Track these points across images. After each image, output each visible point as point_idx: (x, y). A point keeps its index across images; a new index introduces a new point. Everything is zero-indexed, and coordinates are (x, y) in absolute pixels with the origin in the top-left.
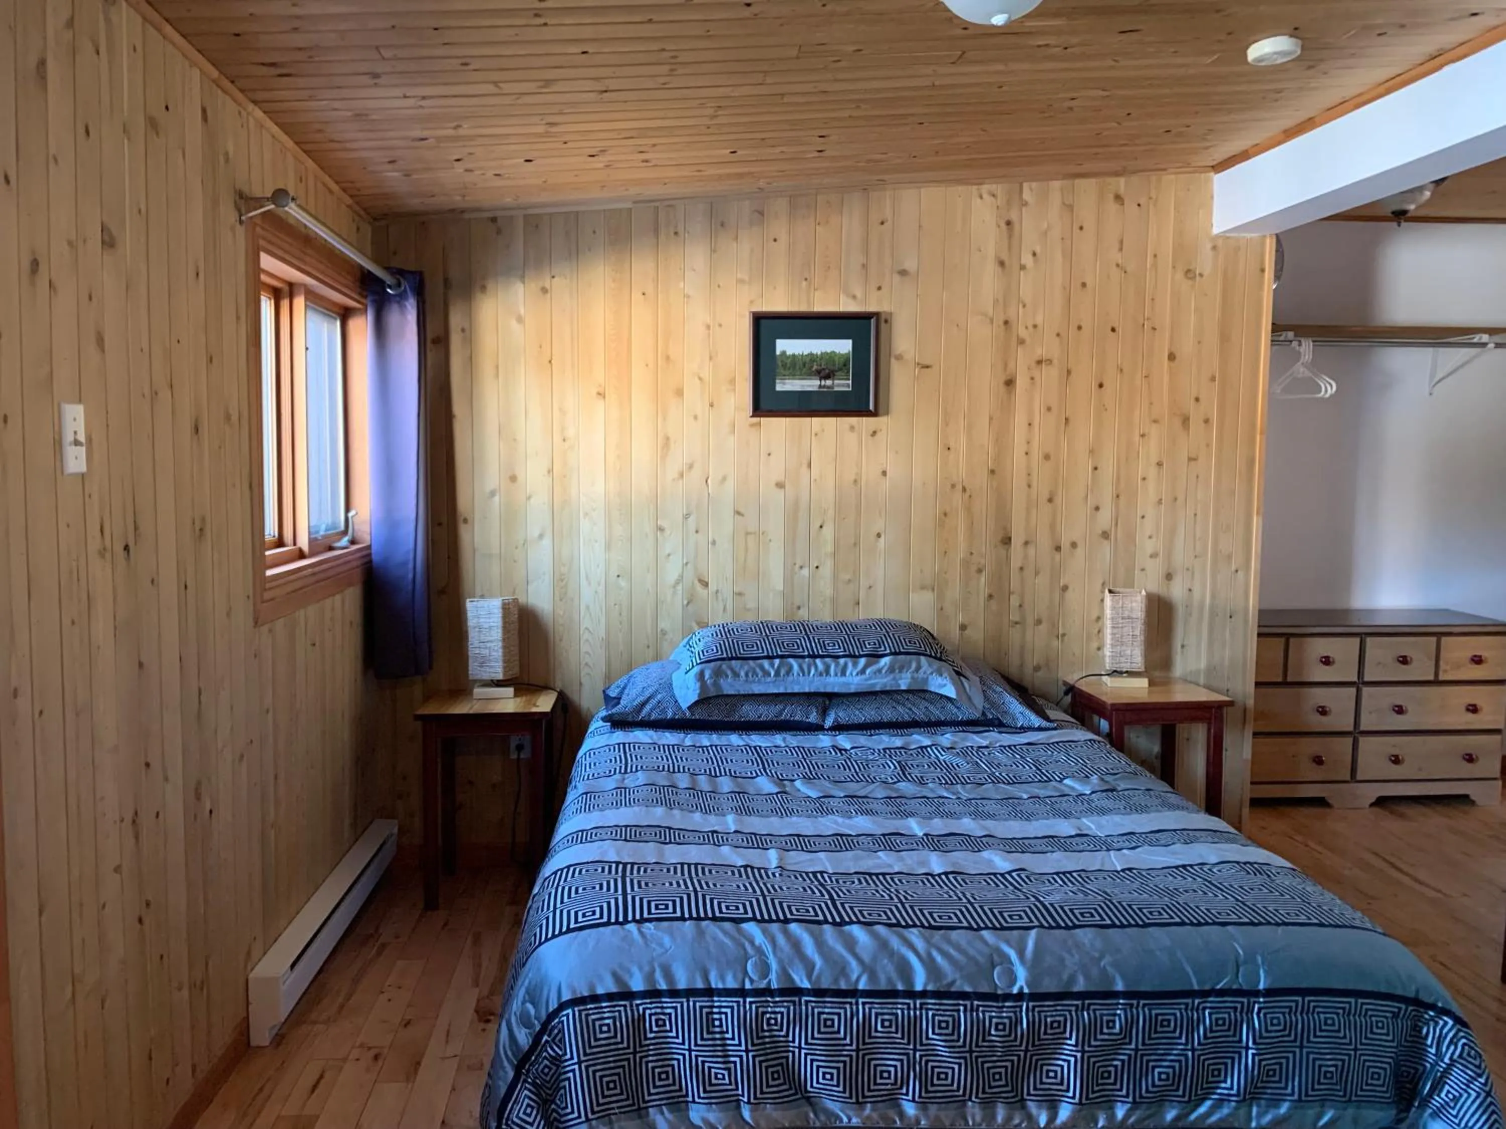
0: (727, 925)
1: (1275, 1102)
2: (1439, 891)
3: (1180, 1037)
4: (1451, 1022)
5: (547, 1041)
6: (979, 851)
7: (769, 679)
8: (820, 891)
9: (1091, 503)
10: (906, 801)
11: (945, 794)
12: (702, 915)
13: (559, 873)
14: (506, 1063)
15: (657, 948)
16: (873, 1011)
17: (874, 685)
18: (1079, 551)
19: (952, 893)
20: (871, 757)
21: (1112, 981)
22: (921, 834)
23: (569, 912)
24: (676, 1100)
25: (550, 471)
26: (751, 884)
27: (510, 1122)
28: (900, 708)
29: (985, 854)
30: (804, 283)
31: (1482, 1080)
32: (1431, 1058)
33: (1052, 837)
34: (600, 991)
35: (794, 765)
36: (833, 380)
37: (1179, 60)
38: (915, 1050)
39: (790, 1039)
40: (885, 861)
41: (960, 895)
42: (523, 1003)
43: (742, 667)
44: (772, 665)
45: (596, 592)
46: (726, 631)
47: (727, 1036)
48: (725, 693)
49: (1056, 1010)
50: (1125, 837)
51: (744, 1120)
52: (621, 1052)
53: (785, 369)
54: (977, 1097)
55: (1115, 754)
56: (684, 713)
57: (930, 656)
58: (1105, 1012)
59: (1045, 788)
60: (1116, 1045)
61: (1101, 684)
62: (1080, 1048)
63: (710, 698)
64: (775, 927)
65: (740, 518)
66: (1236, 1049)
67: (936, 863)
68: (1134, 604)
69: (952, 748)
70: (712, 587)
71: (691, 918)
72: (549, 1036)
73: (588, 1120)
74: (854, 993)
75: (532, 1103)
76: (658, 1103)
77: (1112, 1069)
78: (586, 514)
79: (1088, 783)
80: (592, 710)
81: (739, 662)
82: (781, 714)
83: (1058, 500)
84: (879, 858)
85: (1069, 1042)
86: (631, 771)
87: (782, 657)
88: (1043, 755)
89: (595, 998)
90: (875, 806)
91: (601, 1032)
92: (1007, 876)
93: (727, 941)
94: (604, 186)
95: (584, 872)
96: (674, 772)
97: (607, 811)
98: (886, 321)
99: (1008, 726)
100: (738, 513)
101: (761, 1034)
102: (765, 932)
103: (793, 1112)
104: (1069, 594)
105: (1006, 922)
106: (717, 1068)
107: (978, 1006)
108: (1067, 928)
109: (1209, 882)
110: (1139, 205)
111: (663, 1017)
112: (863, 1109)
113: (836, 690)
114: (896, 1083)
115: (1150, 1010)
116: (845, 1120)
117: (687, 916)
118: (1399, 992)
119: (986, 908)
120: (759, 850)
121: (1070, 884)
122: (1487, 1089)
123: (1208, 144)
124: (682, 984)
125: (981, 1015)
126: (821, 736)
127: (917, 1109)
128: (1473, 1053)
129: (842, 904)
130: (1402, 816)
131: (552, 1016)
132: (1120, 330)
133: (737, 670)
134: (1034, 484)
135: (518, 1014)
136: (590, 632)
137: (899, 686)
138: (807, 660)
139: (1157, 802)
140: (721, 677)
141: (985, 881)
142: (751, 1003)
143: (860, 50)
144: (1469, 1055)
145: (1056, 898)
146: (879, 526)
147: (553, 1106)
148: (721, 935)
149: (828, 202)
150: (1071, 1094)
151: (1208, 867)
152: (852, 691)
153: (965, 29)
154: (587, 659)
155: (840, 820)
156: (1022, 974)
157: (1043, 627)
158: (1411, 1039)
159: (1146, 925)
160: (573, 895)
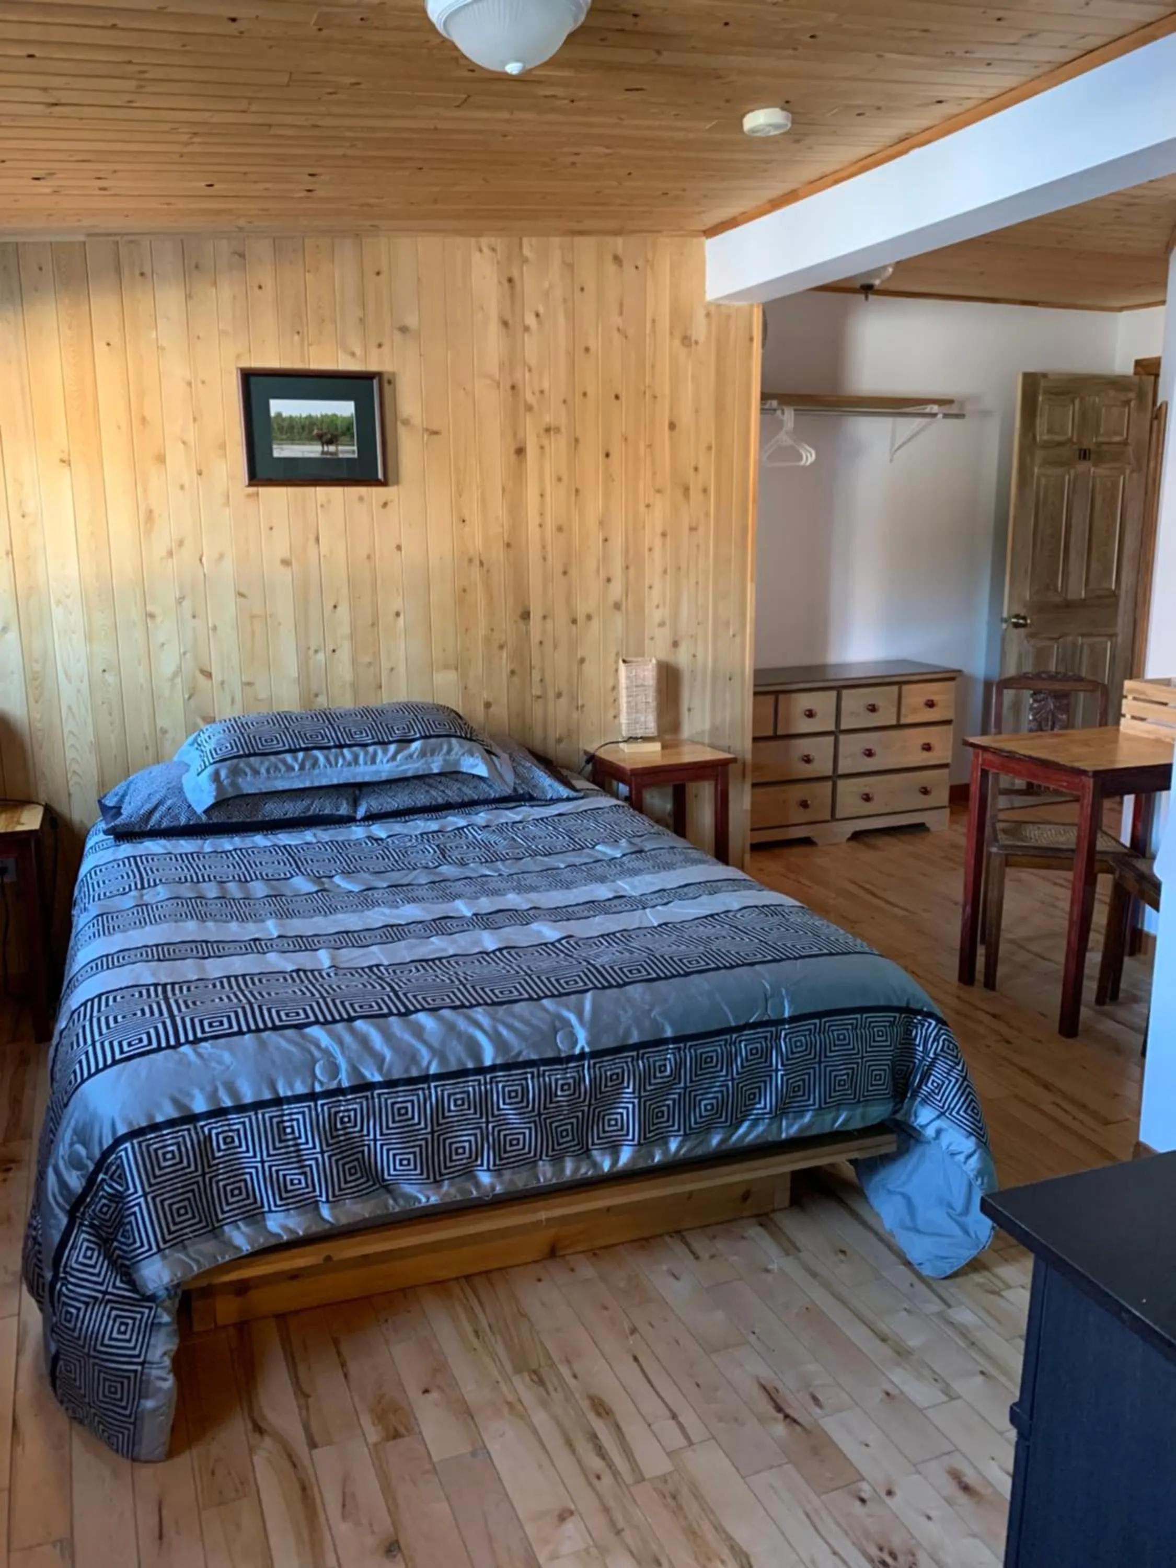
0: (289, 1032)
1: (801, 1113)
2: (907, 910)
3: (721, 1070)
4: (934, 1023)
5: (103, 1180)
6: (527, 924)
7: (293, 774)
8: (380, 985)
9: (602, 575)
10: (452, 884)
11: (488, 873)
12: (261, 1026)
13: (89, 1004)
14: (57, 1210)
15: (217, 1066)
16: (446, 1093)
17: (406, 771)
18: (595, 624)
19: (508, 968)
20: (409, 844)
21: (663, 1030)
22: (469, 914)
23: (111, 1044)
24: (251, 1213)
25: (9, 553)
26: (307, 988)
27: (68, 1269)
28: (433, 793)
29: (535, 926)
30: (296, 337)
31: (959, 1068)
32: (919, 1055)
33: (593, 902)
34: (159, 1119)
35: (330, 861)
36: (337, 445)
37: (680, 124)
38: (487, 1122)
39: (365, 1132)
40: (438, 945)
41: (517, 969)
42: (72, 1144)
43: (262, 763)
44: (296, 759)
45: (79, 691)
46: (239, 726)
47: (300, 1141)
48: (245, 792)
49: (615, 1064)
50: (657, 895)
51: (323, 1219)
52: (190, 1176)
53: (281, 433)
54: (547, 1156)
55: (638, 817)
56: (199, 817)
57: (461, 737)
58: (657, 1058)
59: (580, 856)
60: (669, 1086)
61: (618, 751)
62: (637, 1095)
63: (229, 799)
64: (340, 1027)
65: (243, 599)
66: (769, 1073)
67: (489, 941)
68: (646, 673)
69: (487, 826)
70: (217, 676)
71: (249, 1031)
72: (106, 1173)
73: (160, 1250)
74: (426, 1078)
75: (92, 1246)
76: (233, 1219)
77: (665, 1109)
78: (59, 602)
79: (619, 847)
80: (85, 821)
81: (258, 759)
82: (309, 809)
83: (574, 572)
84: (432, 943)
85: (627, 1090)
86: (149, 886)
87: (306, 749)
88: (571, 823)
89: (155, 1127)
90: (421, 892)
91: (165, 1160)
92: (557, 944)
93: (293, 1049)
94: (50, 215)
95: (119, 999)
96: (198, 882)
97: (130, 933)
98: (389, 382)
99: (541, 800)
100: (241, 595)
101: (335, 1134)
102: (331, 1034)
103: (373, 1202)
104: (586, 665)
105: (564, 988)
106: (293, 1175)
107: (544, 1071)
108: (619, 986)
109: (736, 928)
110: (637, 267)
111: (230, 1134)
112: (441, 1187)
113: (367, 779)
114: (470, 1157)
115: (695, 1051)
116: (424, 1200)
117: (245, 1029)
118: (895, 1003)
119: (543, 978)
120: (307, 953)
121: (614, 945)
122: (964, 1074)
123: (703, 209)
124: (248, 1098)
125: (547, 1079)
126: (354, 828)
127: (491, 1176)
128: (951, 1045)
129: (405, 994)
130: (873, 847)
131: (106, 1154)
132: (623, 397)
133: (257, 766)
134: (549, 557)
135: (66, 1158)
136: (74, 735)
137: (431, 769)
138: (333, 750)
139: (682, 857)
140: (240, 775)
141: (538, 952)
142: (322, 1105)
143: (358, 84)
144: (948, 1048)
145: (604, 960)
146: (397, 604)
147: (115, 1244)
148: (284, 1044)
149: (317, 247)
150: (630, 1137)
151: (732, 913)
152: (384, 778)
153: (473, 71)
154: (75, 767)
155: (387, 911)
156: (582, 1036)
157: (564, 701)
158: (903, 1042)
159: (687, 974)
160: (112, 1024)
